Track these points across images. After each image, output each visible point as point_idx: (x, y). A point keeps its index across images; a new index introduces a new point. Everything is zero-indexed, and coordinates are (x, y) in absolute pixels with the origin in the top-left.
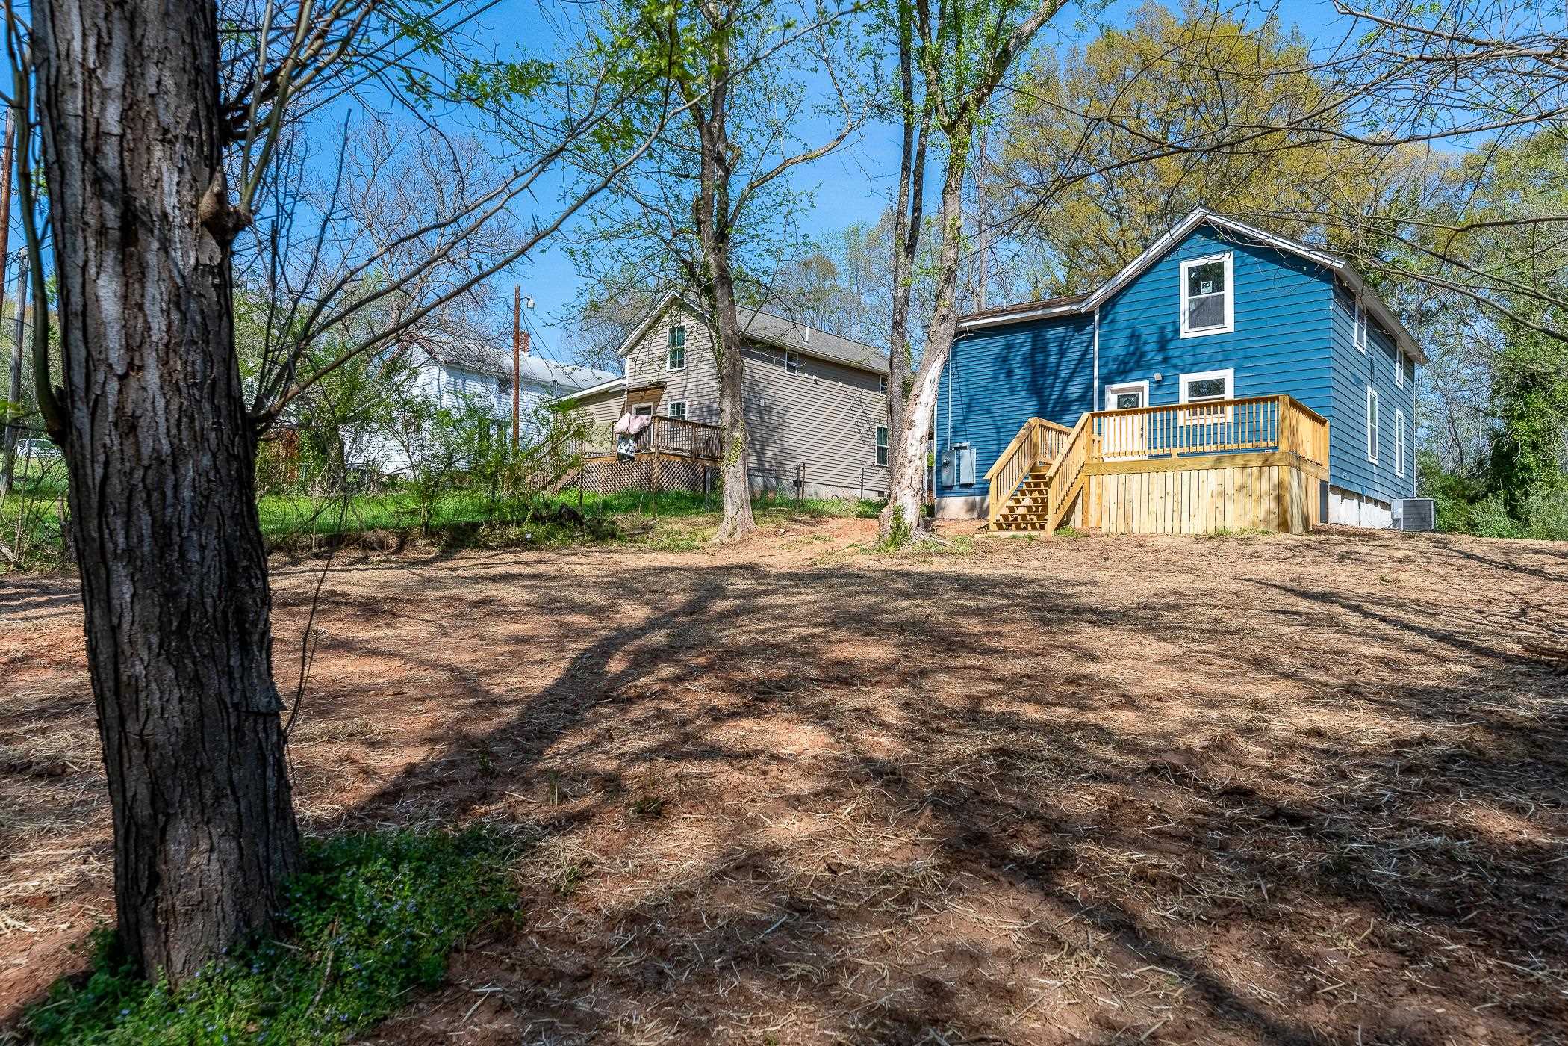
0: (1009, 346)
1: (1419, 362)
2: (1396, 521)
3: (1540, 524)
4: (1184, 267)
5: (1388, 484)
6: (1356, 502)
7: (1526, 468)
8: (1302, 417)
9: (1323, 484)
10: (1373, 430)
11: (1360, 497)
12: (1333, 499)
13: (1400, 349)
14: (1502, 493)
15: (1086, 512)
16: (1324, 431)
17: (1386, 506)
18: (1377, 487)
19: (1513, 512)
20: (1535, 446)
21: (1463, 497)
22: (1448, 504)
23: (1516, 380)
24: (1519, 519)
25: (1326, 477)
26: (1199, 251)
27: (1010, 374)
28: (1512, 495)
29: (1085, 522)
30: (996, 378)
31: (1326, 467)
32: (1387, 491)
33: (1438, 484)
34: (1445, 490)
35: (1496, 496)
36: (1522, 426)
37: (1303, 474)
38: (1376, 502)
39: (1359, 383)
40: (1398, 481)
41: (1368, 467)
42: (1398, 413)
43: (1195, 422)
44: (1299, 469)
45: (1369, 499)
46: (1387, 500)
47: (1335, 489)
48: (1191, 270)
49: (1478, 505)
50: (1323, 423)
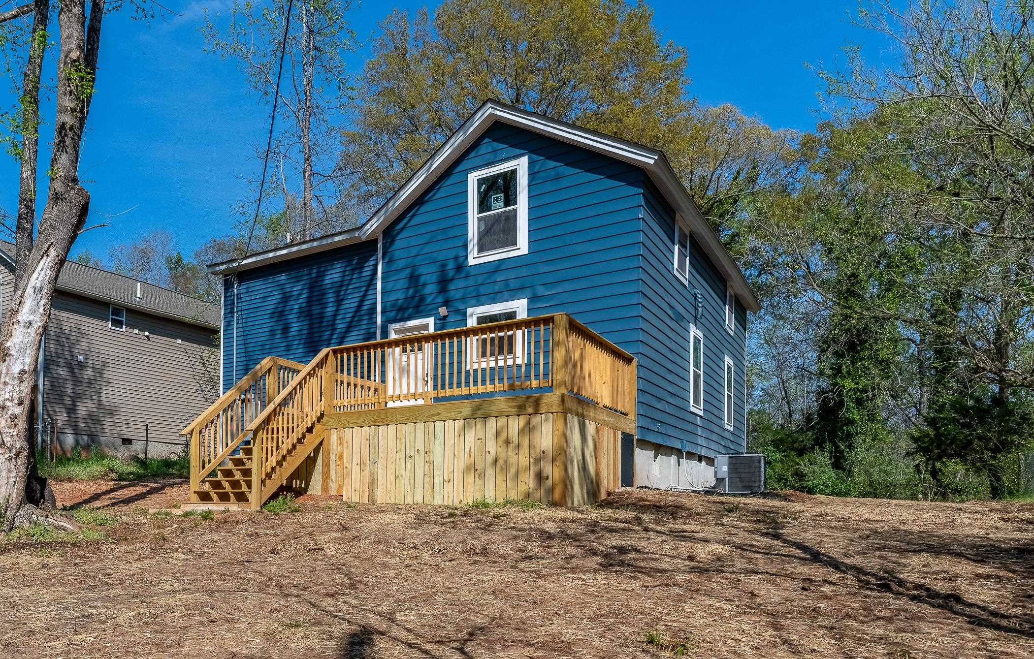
0: (286, 298)
1: (751, 309)
2: (720, 481)
3: (863, 474)
4: (473, 178)
5: (714, 437)
6: (673, 459)
7: (852, 422)
8: (588, 346)
9: (627, 440)
10: (697, 376)
11: (679, 453)
12: (641, 457)
13: (730, 291)
14: (828, 446)
15: (326, 476)
16: (630, 372)
17: (710, 461)
18: (701, 441)
19: (837, 464)
20: (859, 402)
21: (793, 449)
22: (778, 456)
23: (843, 339)
24: (844, 470)
25: (632, 427)
26: (490, 157)
27: (286, 329)
28: (837, 447)
29: (325, 488)
30: (272, 333)
31: (632, 416)
32: (714, 446)
33: (769, 438)
34: (777, 444)
35: (822, 449)
36: (848, 384)
37: (591, 427)
38: (700, 458)
39: (679, 318)
40: (727, 435)
41: (690, 418)
42: (728, 361)
43: (484, 365)
44: (582, 418)
45: (690, 455)
46: (712, 455)
47: (644, 444)
48: (481, 182)
49: (806, 457)
50: (628, 361)
